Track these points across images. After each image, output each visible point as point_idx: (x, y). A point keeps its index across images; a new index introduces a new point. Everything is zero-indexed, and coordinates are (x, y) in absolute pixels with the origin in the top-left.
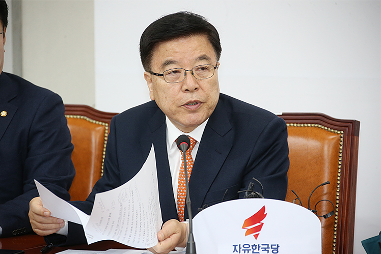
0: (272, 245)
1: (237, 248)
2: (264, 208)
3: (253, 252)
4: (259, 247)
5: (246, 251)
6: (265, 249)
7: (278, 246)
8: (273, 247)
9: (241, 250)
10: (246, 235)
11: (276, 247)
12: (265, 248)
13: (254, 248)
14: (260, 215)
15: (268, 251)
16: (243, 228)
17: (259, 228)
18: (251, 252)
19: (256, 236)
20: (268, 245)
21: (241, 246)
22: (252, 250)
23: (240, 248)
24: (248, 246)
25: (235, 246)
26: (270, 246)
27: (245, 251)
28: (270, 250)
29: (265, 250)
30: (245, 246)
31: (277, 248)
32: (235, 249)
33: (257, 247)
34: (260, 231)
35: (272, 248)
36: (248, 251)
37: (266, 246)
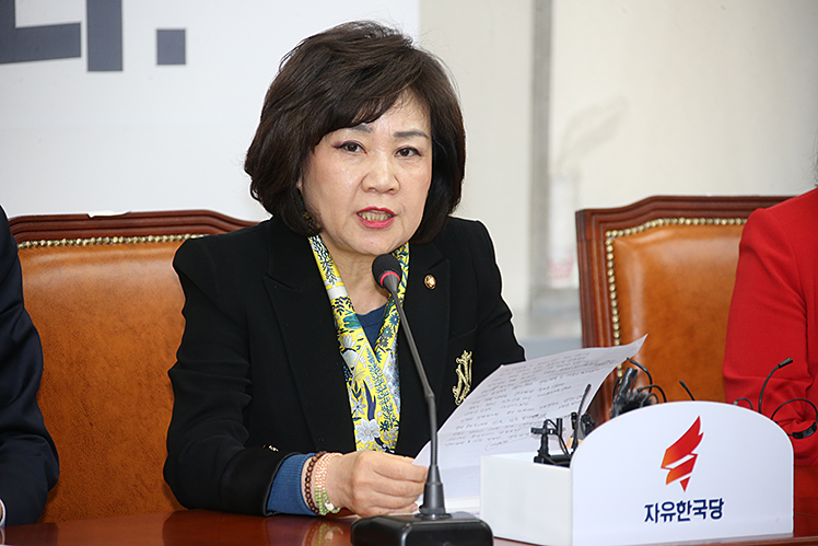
0: (711, 502)
1: (653, 510)
2: (697, 423)
3: (680, 520)
4: (689, 507)
5: (668, 518)
6: (700, 511)
7: (721, 503)
8: (713, 504)
9: (659, 514)
10: (667, 482)
11: (717, 504)
12: (700, 509)
13: (681, 508)
14: (692, 438)
15: (704, 513)
16: (663, 467)
17: (688, 467)
18: (675, 518)
19: (684, 484)
20: (704, 501)
21: (660, 508)
22: (678, 514)
23: (657, 512)
24: (670, 506)
25: (649, 507)
26: (707, 505)
27: (665, 516)
28: (708, 512)
29: (700, 513)
30: (666, 507)
31: (720, 507)
32: (649, 515)
33: (686, 506)
34: (691, 471)
35: (711, 508)
36: (671, 515)
37: (701, 505)
